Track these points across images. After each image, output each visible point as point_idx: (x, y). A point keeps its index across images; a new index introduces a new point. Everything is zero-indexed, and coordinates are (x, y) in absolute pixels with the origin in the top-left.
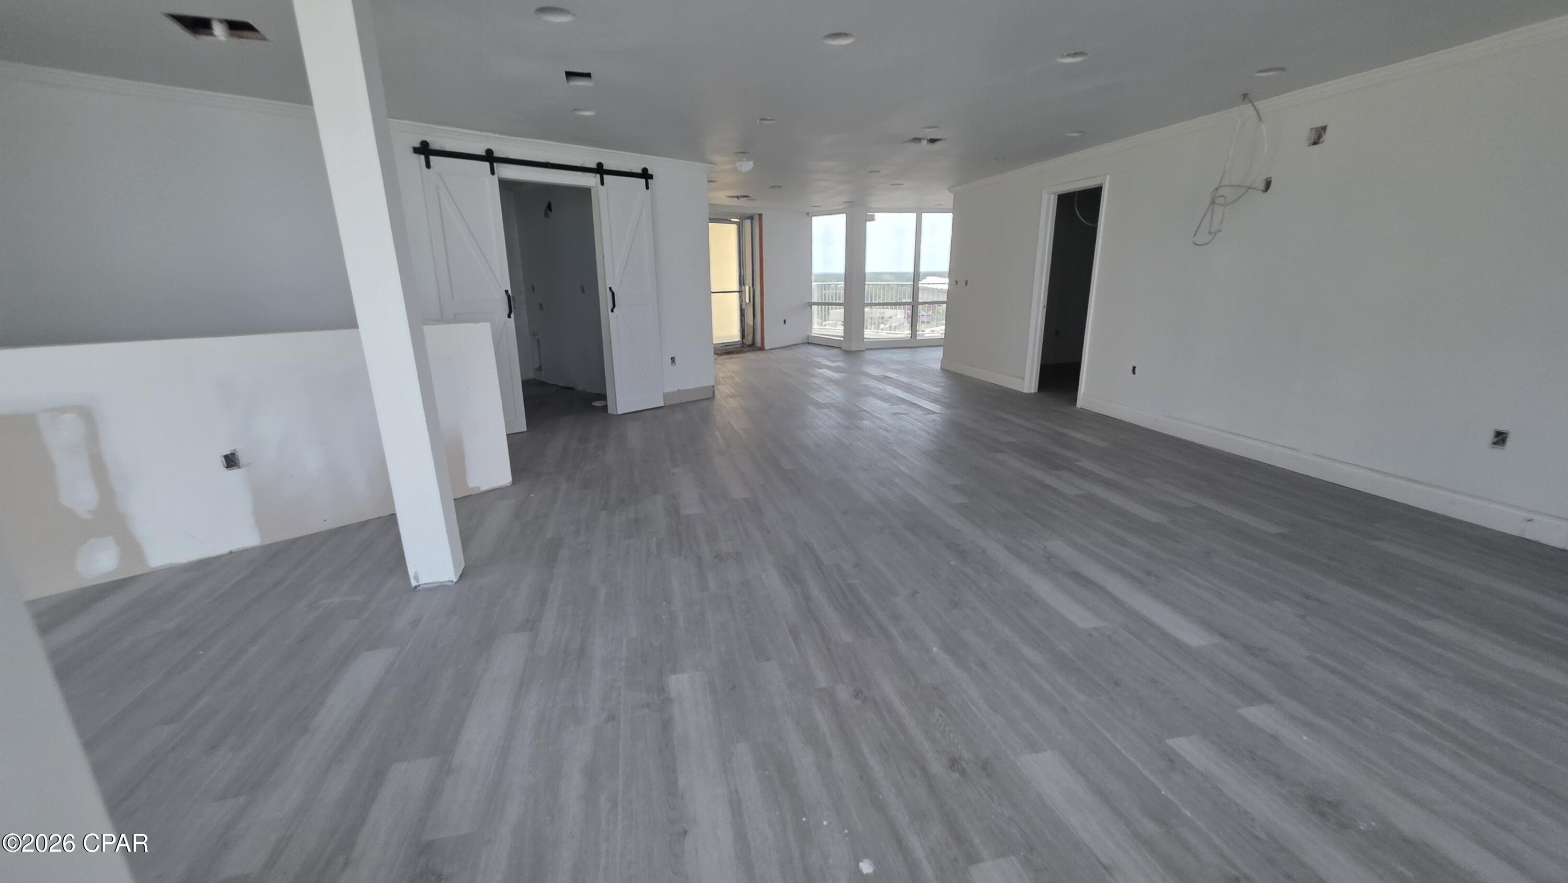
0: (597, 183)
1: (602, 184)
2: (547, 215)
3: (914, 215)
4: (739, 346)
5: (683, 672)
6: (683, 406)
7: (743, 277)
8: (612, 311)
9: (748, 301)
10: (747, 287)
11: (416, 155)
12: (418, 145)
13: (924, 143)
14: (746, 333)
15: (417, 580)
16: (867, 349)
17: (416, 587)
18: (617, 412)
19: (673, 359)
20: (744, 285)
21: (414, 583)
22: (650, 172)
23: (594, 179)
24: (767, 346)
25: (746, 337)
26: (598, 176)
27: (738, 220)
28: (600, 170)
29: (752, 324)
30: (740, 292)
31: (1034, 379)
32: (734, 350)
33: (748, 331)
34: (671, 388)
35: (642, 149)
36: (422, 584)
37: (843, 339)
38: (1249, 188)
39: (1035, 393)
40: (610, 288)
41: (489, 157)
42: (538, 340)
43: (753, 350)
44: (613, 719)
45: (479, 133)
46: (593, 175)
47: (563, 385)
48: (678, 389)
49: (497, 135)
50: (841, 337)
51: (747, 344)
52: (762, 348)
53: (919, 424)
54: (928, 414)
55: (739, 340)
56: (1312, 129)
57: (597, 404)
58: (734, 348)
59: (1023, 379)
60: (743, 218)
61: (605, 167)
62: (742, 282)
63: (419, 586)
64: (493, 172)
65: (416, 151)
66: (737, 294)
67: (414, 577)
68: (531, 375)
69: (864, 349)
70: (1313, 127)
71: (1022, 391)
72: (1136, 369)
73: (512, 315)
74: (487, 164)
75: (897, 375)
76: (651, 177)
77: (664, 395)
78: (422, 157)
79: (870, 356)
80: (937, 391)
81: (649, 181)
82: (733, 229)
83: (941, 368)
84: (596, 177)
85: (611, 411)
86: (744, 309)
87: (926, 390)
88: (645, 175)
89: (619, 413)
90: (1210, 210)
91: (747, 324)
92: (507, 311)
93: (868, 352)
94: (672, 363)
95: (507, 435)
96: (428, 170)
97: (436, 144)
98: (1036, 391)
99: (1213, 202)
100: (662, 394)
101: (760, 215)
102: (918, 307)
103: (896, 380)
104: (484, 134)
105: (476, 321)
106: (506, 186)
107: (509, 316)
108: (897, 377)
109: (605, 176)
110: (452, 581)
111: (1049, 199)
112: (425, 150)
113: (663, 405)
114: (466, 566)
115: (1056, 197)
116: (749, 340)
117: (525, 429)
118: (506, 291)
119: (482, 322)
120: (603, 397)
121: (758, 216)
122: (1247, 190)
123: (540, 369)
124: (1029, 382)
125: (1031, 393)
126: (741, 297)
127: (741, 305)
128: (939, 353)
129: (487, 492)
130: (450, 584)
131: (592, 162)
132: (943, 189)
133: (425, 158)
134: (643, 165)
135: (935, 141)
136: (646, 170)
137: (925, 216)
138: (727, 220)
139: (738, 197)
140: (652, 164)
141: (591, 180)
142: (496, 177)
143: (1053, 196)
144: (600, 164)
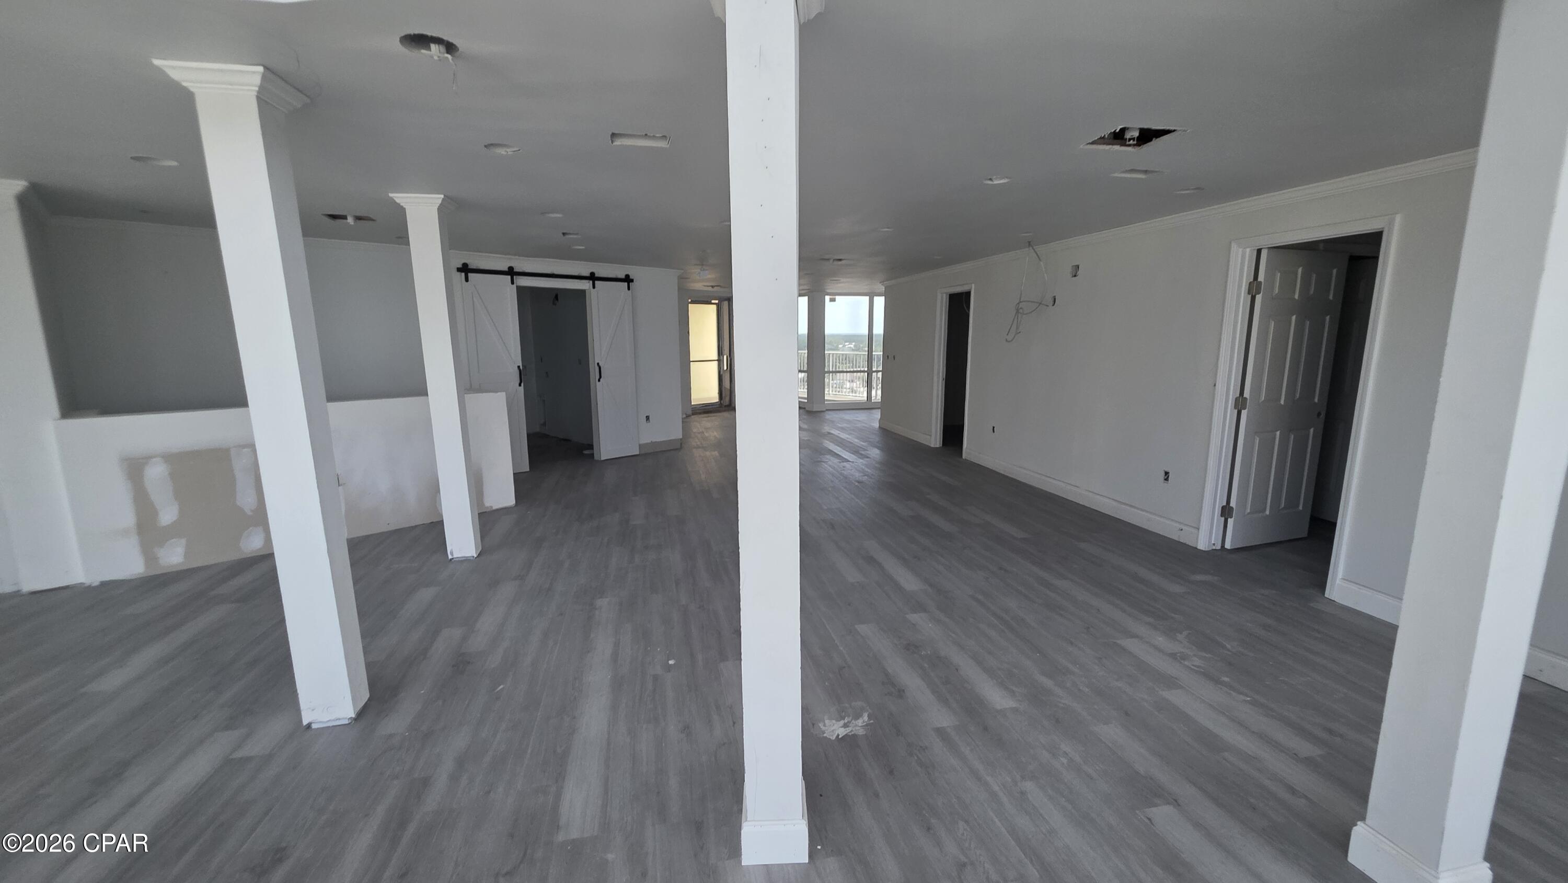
0: (589, 287)
1: (594, 287)
2: (554, 304)
3: (867, 298)
4: (718, 406)
5: (606, 598)
6: (654, 454)
7: (722, 348)
8: (599, 381)
9: (725, 368)
10: (725, 357)
11: (459, 273)
12: (460, 266)
13: (831, 261)
14: (723, 395)
15: (452, 555)
16: (827, 410)
17: (451, 559)
18: (600, 459)
19: (648, 418)
20: (722, 354)
21: (450, 557)
22: (631, 277)
23: (588, 284)
25: (723, 398)
26: (591, 282)
27: (717, 302)
28: (593, 278)
29: (729, 388)
30: (720, 361)
31: (938, 437)
32: (711, 410)
33: (726, 394)
34: (645, 440)
35: (623, 262)
36: (455, 558)
37: (806, 401)
38: (1040, 304)
39: (940, 447)
40: (598, 364)
41: (511, 272)
42: (544, 401)
43: (725, 411)
44: (562, 614)
45: (504, 256)
46: (587, 281)
47: (562, 437)
48: (652, 442)
49: (517, 257)
50: (805, 398)
51: (725, 404)
53: (831, 469)
54: (843, 462)
55: (718, 400)
56: (1073, 266)
57: (586, 452)
58: (712, 408)
59: (931, 436)
60: (721, 300)
61: (596, 275)
62: (720, 352)
63: (453, 559)
64: (513, 283)
65: (459, 270)
66: (717, 362)
67: (451, 552)
68: (537, 429)
69: (824, 410)
70: (1074, 265)
71: (930, 445)
72: (995, 429)
73: (522, 384)
74: (509, 277)
75: (839, 432)
76: (632, 281)
77: (640, 445)
78: (463, 274)
79: (829, 416)
80: (862, 445)
81: (630, 284)
82: (712, 309)
83: (879, 427)
84: (589, 282)
85: (596, 457)
86: (722, 375)
87: (855, 445)
88: (628, 280)
89: (603, 459)
90: (1016, 317)
91: (725, 388)
92: (519, 382)
93: (827, 412)
94: (647, 421)
95: (514, 474)
96: (467, 283)
97: (473, 264)
98: (941, 445)
99: (1018, 312)
100: (638, 445)
102: (872, 375)
103: (837, 436)
104: (507, 256)
105: (496, 391)
106: (520, 290)
107: (520, 385)
108: (839, 434)
109: (596, 282)
110: (473, 557)
111: (942, 297)
112: (465, 269)
113: (638, 453)
114: (482, 549)
115: (948, 296)
116: (723, 401)
117: (528, 470)
118: (519, 367)
119: (500, 392)
120: (591, 447)
122: (1039, 305)
123: (544, 424)
124: (934, 439)
125: (937, 448)
126: (719, 365)
127: (719, 372)
128: (877, 414)
129: (497, 510)
130: (472, 558)
131: (586, 273)
132: (880, 283)
133: (465, 274)
134: (627, 273)
135: (840, 260)
136: (627, 276)
137: (876, 298)
138: (707, 302)
139: (713, 287)
140: (633, 271)
141: (585, 285)
142: (515, 285)
143: (944, 295)
144: (593, 274)
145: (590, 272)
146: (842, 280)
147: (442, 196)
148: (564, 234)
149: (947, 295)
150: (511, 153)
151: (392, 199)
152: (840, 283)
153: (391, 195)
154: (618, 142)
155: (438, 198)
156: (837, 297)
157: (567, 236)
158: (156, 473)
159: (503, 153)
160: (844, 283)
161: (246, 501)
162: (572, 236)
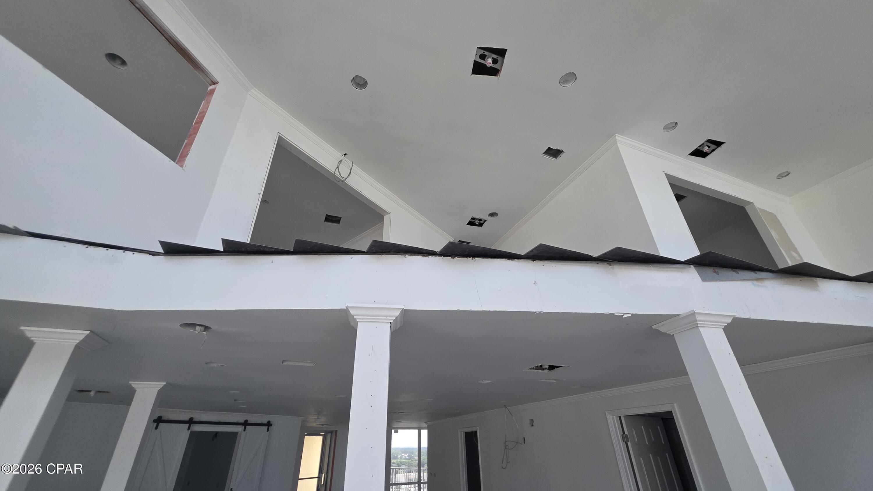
0: (241, 431)
2: (213, 440)
7: (322, 466)
9: (323, 483)
10: (323, 475)
11: (153, 424)
12: (157, 418)
20: (322, 471)
22: (271, 423)
23: (241, 428)
26: (244, 427)
27: (324, 434)
30: (321, 478)
38: (517, 443)
40: (231, 489)
41: (190, 422)
45: (190, 411)
46: (241, 426)
49: (199, 411)
56: (530, 420)
60: (327, 433)
61: (248, 422)
65: (155, 421)
66: (317, 479)
74: (188, 425)
76: (271, 425)
81: (270, 427)
82: (321, 438)
86: (320, 489)
88: (269, 424)
90: (505, 451)
96: (155, 430)
97: (165, 418)
99: (505, 447)
101: (336, 431)
102: (421, 486)
104: (192, 411)
106: (193, 432)
109: (247, 426)
111: (461, 434)
112: (159, 421)
121: (335, 431)
126: (319, 480)
127: (318, 485)
131: (242, 420)
132: (425, 423)
133: (157, 424)
134: (269, 420)
135: (402, 413)
136: (269, 422)
137: (422, 431)
138: (318, 434)
139: (322, 425)
140: (273, 419)
141: (239, 429)
142: (190, 431)
143: (462, 432)
144: (246, 421)
146: (402, 421)
147: (165, 384)
148: (235, 400)
149: (464, 433)
150: (220, 366)
151: (130, 385)
152: (401, 423)
153: (130, 382)
154: (285, 364)
155: (162, 384)
156: (399, 430)
157: (237, 401)
159: (215, 366)
160: (404, 424)
162: (240, 401)
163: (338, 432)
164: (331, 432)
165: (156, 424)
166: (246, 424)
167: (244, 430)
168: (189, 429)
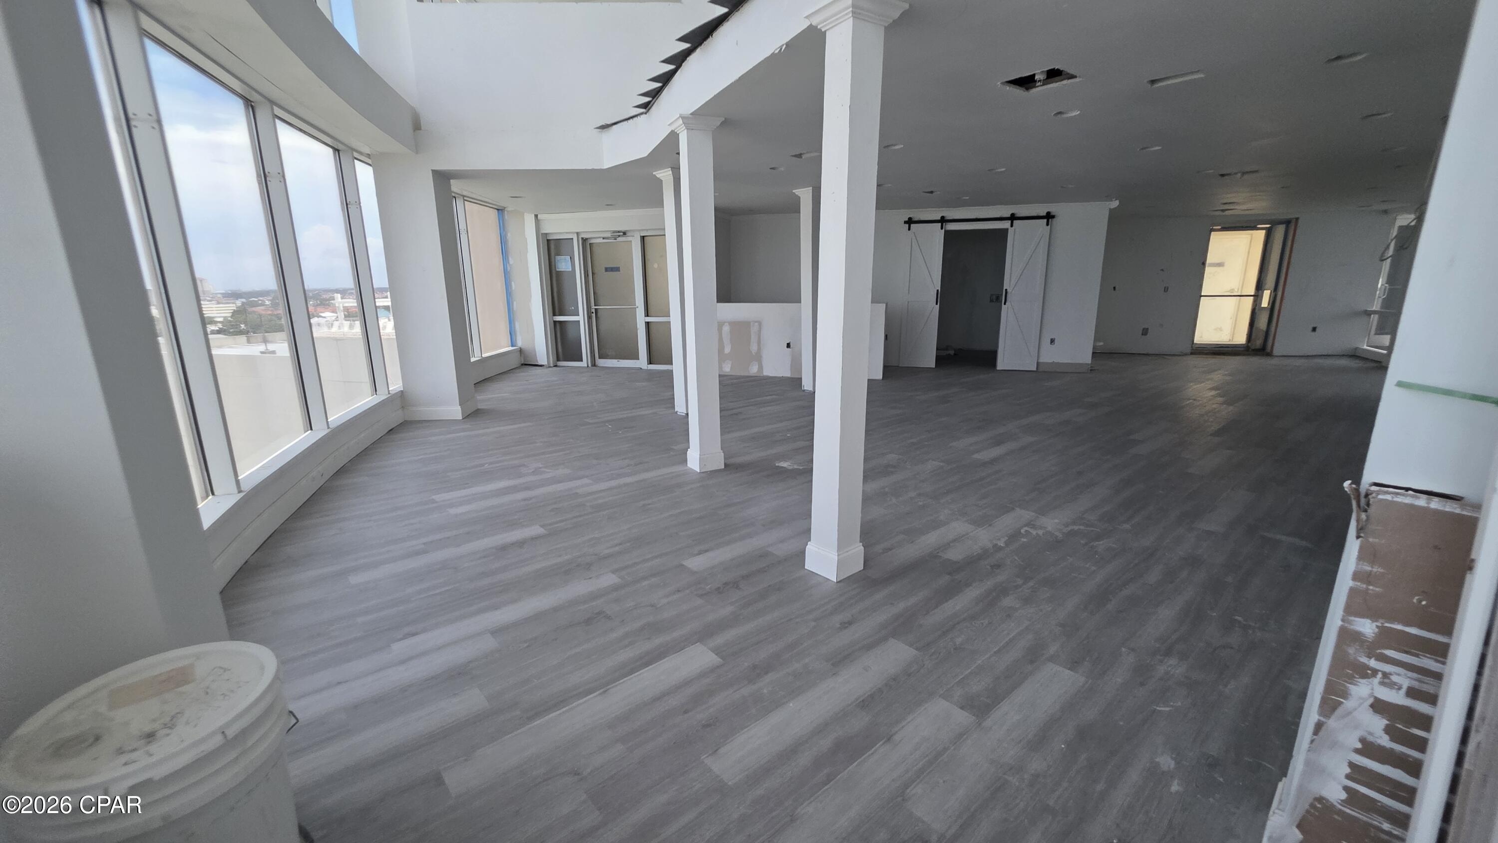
0: (1008, 226)
4: (1244, 349)
7: (1263, 281)
8: (1005, 304)
9: (1263, 306)
10: (1265, 293)
12: (907, 220)
14: (1253, 337)
19: (1052, 340)
20: (1263, 288)
22: (1052, 214)
24: (1276, 352)
25: (1253, 340)
26: (1011, 221)
27: (1268, 226)
29: (1264, 329)
30: (1257, 297)
33: (1257, 336)
34: (1046, 360)
35: (1045, 200)
41: (942, 220)
43: (1263, 355)
45: (936, 209)
46: (1007, 221)
48: (1053, 362)
49: (948, 209)
51: (1254, 348)
52: (1269, 355)
55: (1244, 343)
58: (1237, 350)
60: (1275, 223)
61: (1016, 215)
62: (1260, 286)
65: (905, 222)
66: (1252, 300)
73: (938, 303)
74: (940, 224)
76: (1053, 217)
77: (1038, 363)
81: (1050, 220)
82: (1259, 235)
84: (1009, 222)
85: (998, 367)
86: (1257, 314)
88: (1049, 217)
91: (1258, 328)
92: (935, 302)
94: (1051, 343)
96: (909, 231)
97: (918, 218)
100: (1036, 363)
104: (942, 209)
106: (947, 233)
107: (936, 305)
109: (1015, 221)
112: (910, 222)
113: (1035, 370)
116: (1258, 343)
118: (937, 291)
121: (1295, 220)
126: (1255, 301)
127: (1253, 311)
131: (1007, 214)
133: (909, 225)
134: (1048, 210)
136: (1048, 213)
138: (1250, 227)
140: (1053, 208)
141: (1006, 225)
142: (943, 230)
144: (1013, 215)
145: (1010, 213)
147: (811, 188)
151: (794, 193)
158: (726, 329)
161: (754, 348)
163: (1300, 221)
164: (1288, 223)
165: (907, 225)
166: (1013, 218)
167: (1012, 226)
168: (942, 228)
